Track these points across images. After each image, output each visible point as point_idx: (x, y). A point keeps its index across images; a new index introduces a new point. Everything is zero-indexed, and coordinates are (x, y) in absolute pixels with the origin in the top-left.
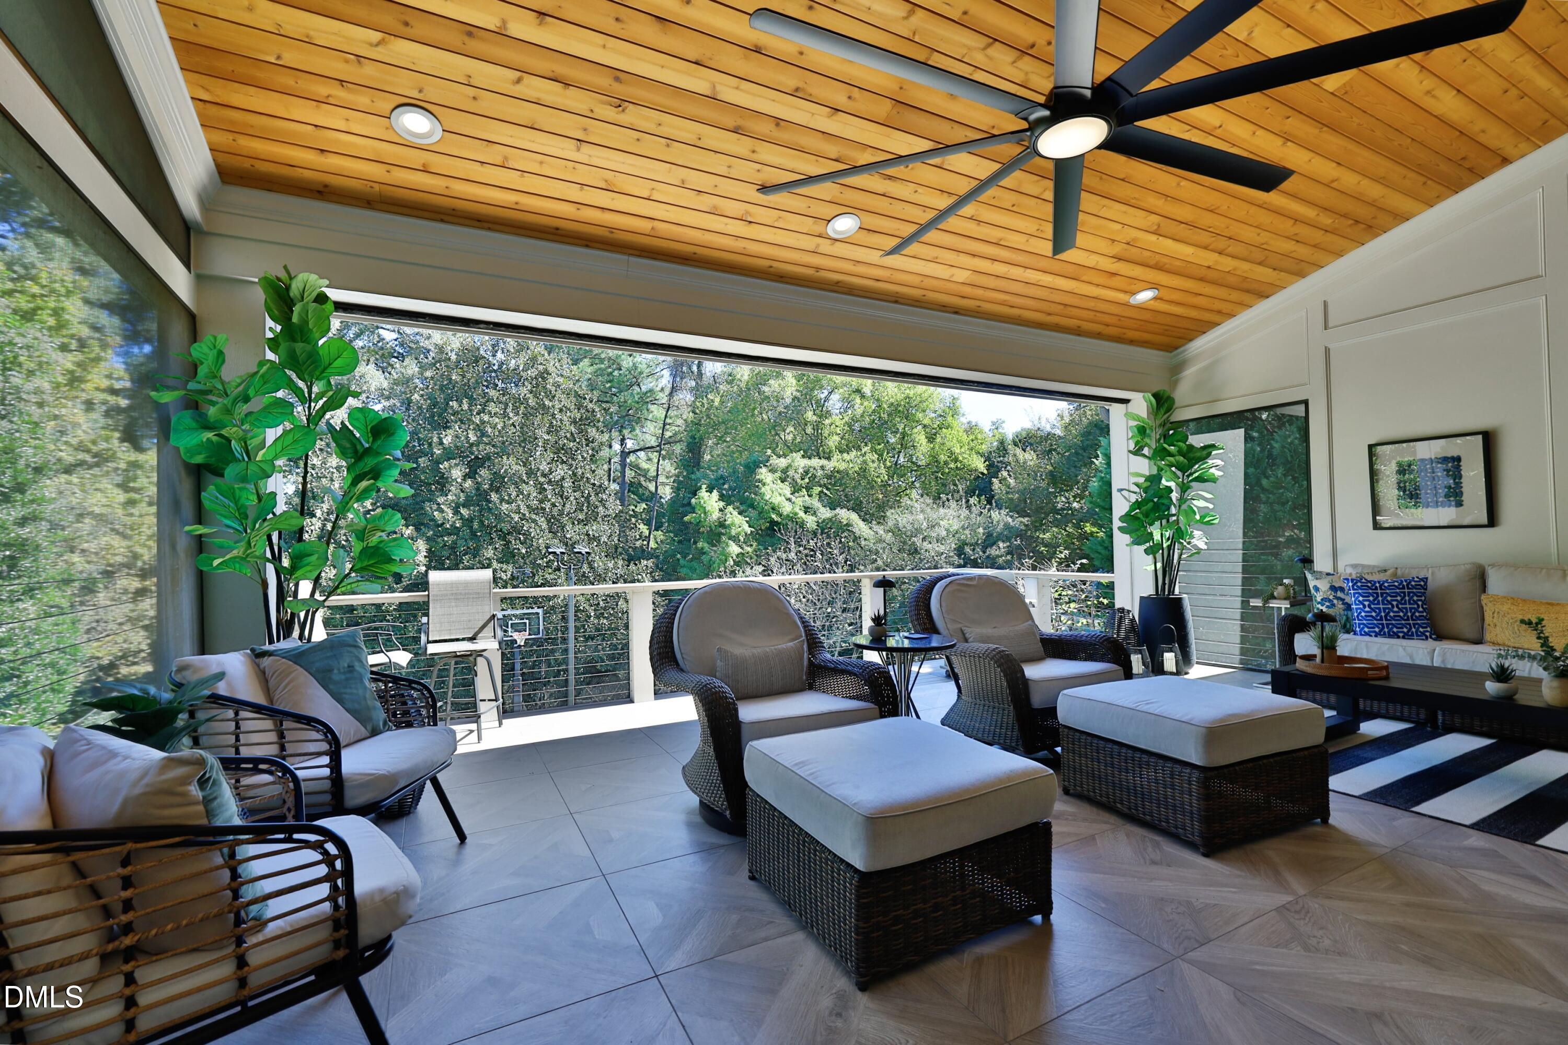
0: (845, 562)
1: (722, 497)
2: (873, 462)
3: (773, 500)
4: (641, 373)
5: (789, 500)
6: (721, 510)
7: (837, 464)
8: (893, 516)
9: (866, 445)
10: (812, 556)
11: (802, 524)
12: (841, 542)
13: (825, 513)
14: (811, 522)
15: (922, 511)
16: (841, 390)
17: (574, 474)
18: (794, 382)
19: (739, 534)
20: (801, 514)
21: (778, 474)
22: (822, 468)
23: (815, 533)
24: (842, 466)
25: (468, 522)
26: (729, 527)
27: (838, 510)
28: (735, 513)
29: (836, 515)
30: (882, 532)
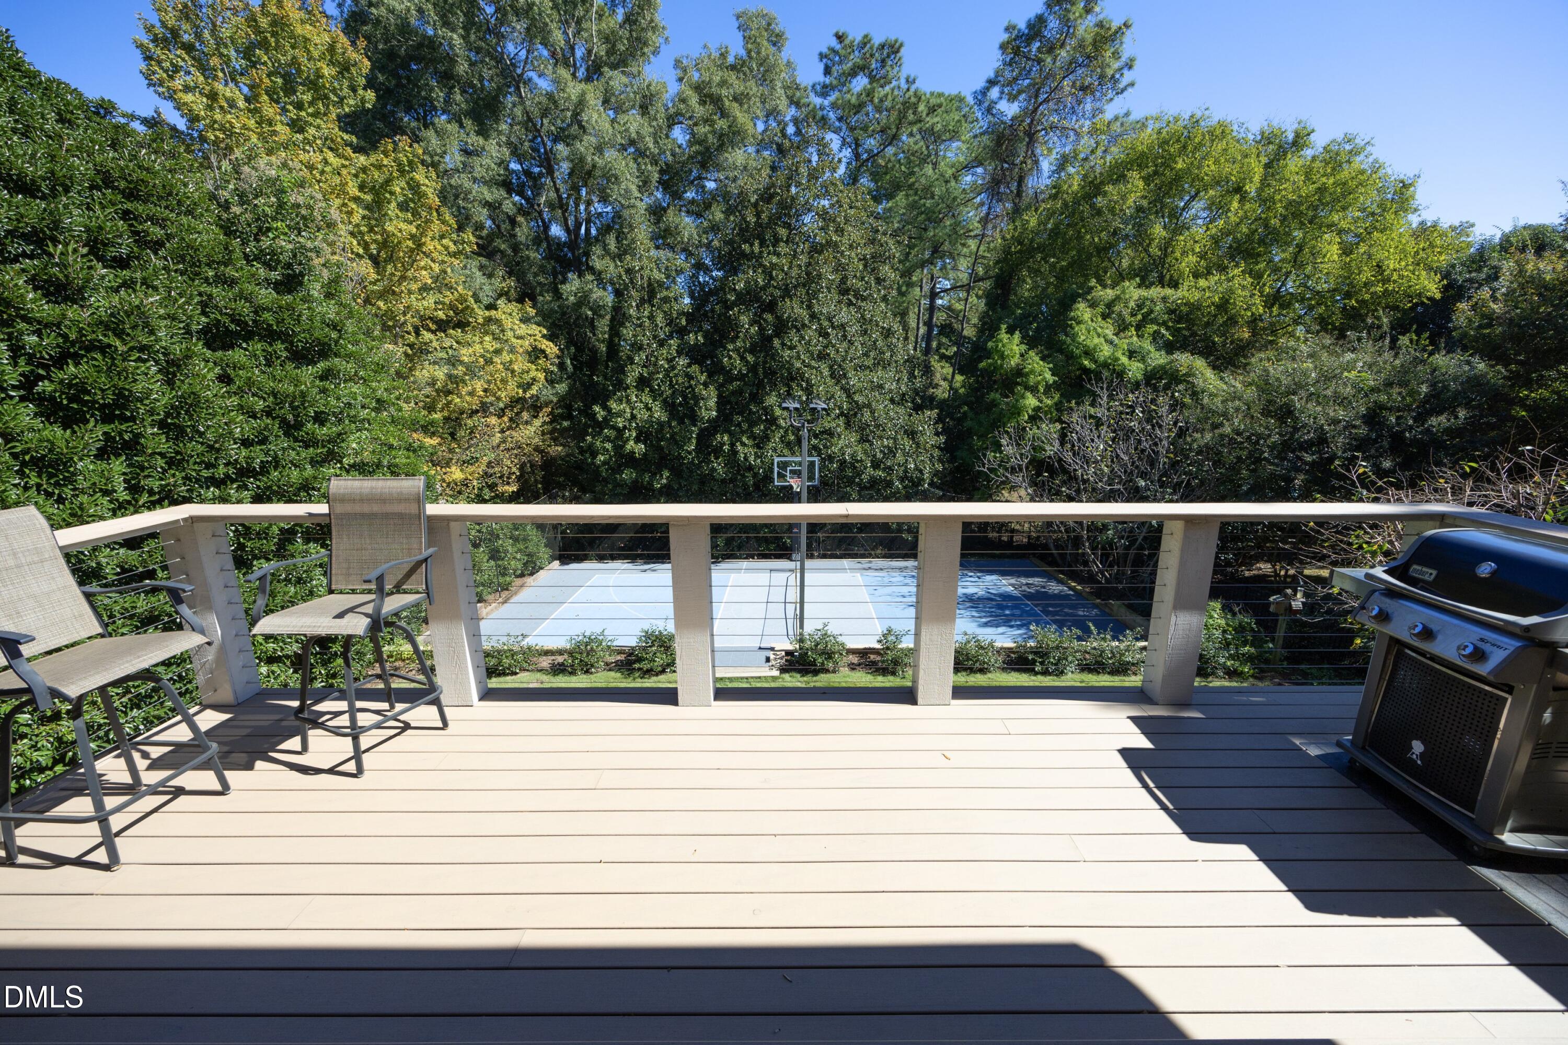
0: (1175, 424)
1: (1025, 339)
2: (1243, 288)
3: (1088, 342)
4: (955, 199)
5: (1111, 342)
6: (1022, 355)
7: (1186, 294)
8: (1260, 361)
9: (1237, 266)
10: (1127, 414)
11: (1121, 374)
12: (1173, 396)
13: (1158, 358)
14: (1135, 370)
15: (1311, 356)
16: (1211, 192)
17: (863, 316)
18: (1141, 184)
19: (1039, 383)
20: (1124, 360)
21: (1099, 310)
22: (1164, 299)
23: (1137, 386)
24: (1195, 296)
25: (753, 369)
26: (1027, 375)
27: (1177, 356)
28: (1037, 359)
29: (1172, 362)
30: (1239, 386)
